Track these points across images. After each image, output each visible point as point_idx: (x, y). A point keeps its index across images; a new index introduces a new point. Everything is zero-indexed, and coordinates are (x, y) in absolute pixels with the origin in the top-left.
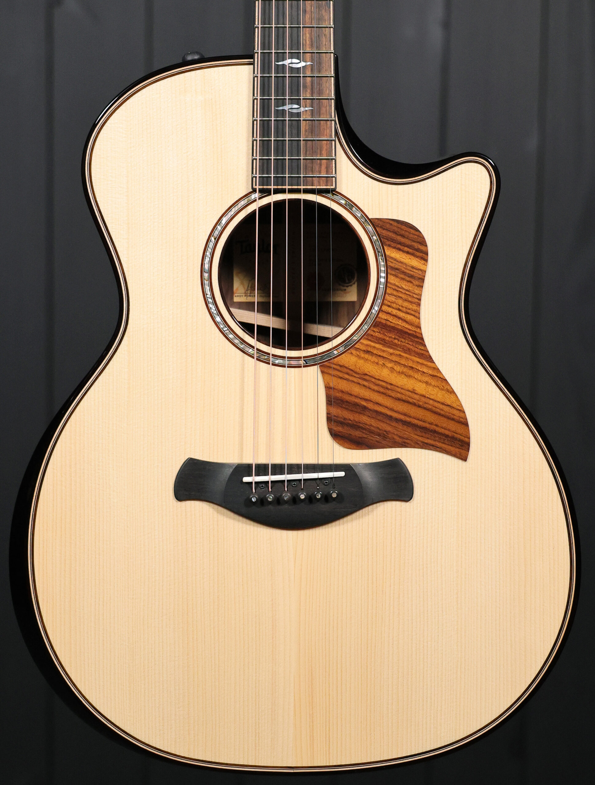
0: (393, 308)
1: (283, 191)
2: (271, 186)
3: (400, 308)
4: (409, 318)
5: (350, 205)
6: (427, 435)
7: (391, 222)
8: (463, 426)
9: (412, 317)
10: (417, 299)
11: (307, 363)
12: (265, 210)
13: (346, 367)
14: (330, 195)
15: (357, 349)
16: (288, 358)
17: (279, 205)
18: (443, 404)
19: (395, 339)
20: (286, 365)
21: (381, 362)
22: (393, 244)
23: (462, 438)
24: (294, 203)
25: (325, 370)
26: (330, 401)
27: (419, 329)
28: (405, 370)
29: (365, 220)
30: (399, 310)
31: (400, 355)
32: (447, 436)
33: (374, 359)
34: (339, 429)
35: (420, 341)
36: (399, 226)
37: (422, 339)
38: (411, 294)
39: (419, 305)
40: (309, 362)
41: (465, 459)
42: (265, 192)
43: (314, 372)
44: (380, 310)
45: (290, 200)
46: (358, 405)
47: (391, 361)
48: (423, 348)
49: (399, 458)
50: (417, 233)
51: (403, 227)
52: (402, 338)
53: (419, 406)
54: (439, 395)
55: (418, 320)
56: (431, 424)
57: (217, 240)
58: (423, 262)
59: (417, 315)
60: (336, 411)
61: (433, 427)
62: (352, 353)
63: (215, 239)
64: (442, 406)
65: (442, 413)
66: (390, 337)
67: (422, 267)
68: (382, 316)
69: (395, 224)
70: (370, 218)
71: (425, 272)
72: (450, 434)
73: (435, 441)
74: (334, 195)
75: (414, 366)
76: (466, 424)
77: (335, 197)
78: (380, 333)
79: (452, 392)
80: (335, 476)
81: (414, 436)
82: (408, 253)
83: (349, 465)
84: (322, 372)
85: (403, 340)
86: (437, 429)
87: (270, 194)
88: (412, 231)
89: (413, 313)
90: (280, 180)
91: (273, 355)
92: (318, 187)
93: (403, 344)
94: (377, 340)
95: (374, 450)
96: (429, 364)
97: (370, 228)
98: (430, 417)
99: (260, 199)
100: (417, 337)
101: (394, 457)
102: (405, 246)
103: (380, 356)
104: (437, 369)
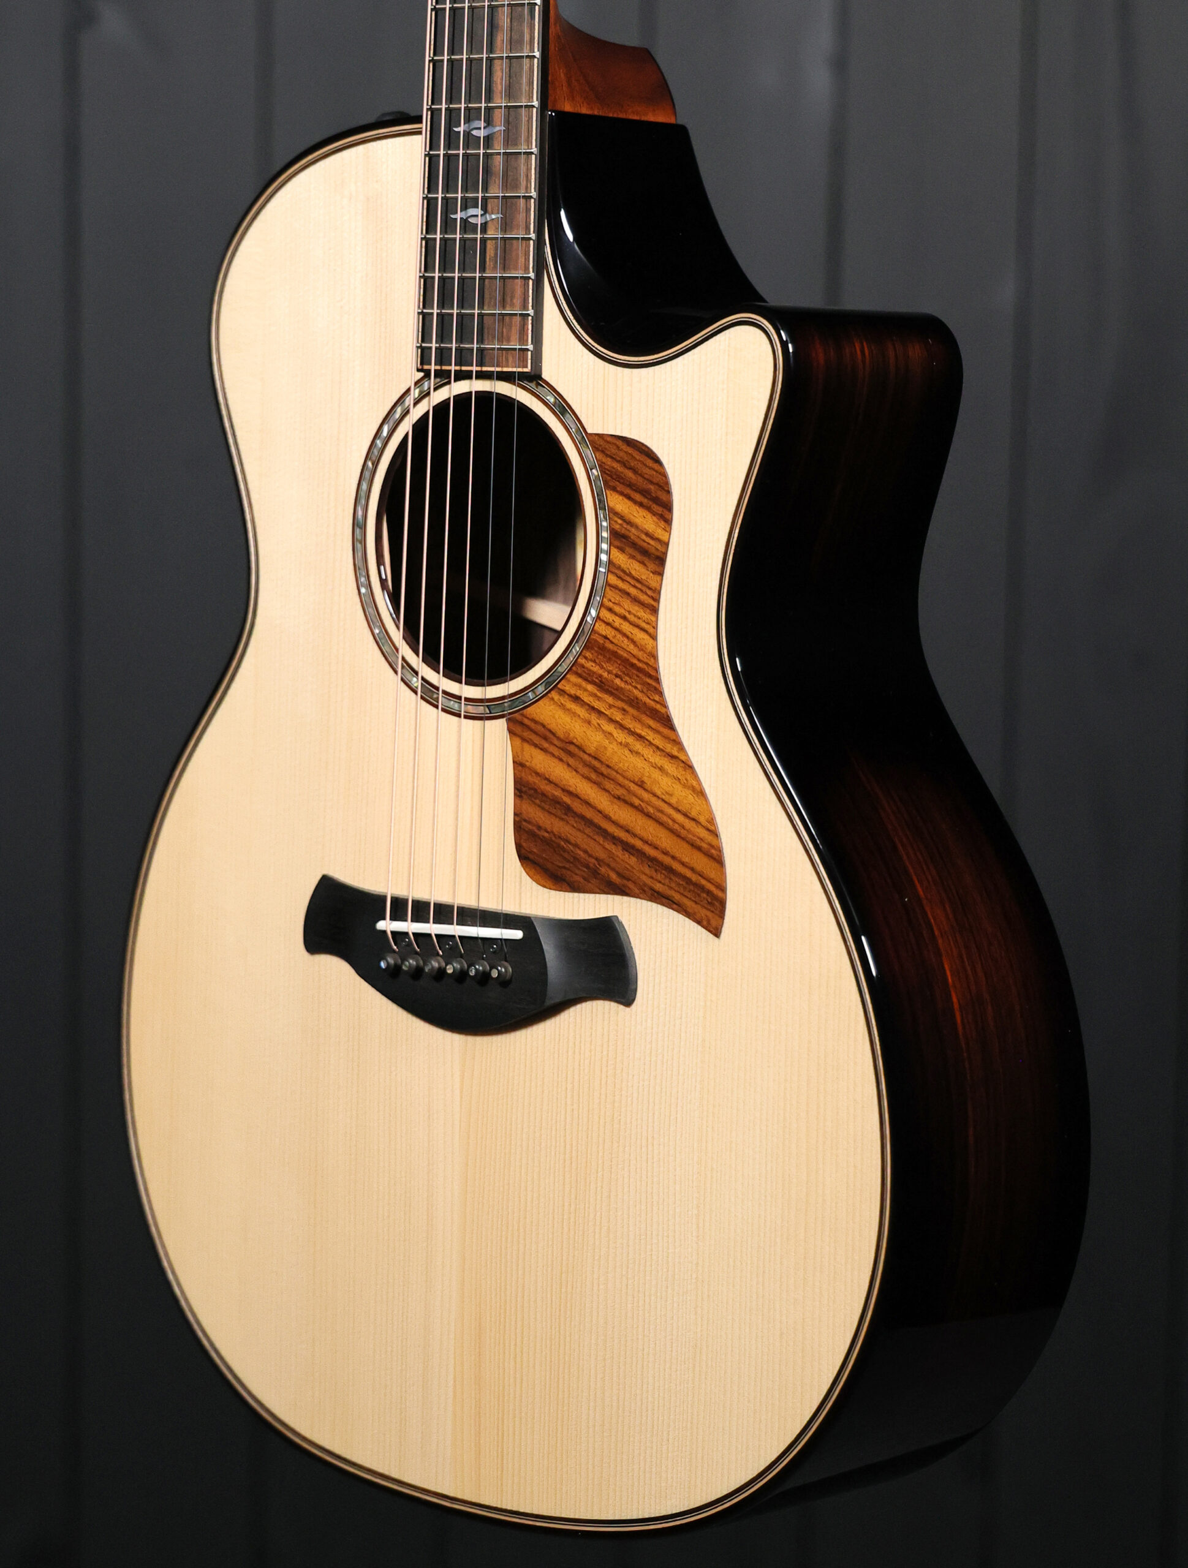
0: (616, 614)
1: (467, 376)
2: (451, 365)
3: (627, 615)
4: (639, 635)
5: (562, 408)
6: (659, 877)
7: (619, 443)
8: (715, 865)
9: (646, 637)
10: (652, 598)
11: (490, 713)
12: (441, 409)
13: (544, 726)
14: (533, 385)
15: (563, 692)
16: (467, 699)
17: (462, 400)
18: (685, 815)
19: (617, 676)
20: (463, 714)
21: (594, 718)
22: (620, 487)
23: (712, 888)
24: (484, 398)
25: (518, 729)
26: (523, 789)
27: (652, 659)
28: (630, 740)
29: (582, 436)
30: (624, 618)
31: (624, 710)
32: (688, 881)
33: (582, 712)
34: (533, 848)
35: (654, 684)
36: (630, 450)
37: (657, 680)
38: (644, 589)
39: (655, 611)
40: (489, 710)
41: (717, 933)
42: (444, 378)
43: (498, 728)
44: (598, 617)
45: (478, 394)
46: (558, 803)
47: (611, 720)
48: (657, 698)
49: (616, 917)
50: (656, 466)
51: (637, 455)
52: (628, 675)
53: (648, 816)
54: (681, 795)
55: (651, 641)
56: (666, 853)
57: (376, 465)
58: (662, 524)
59: (651, 630)
60: (535, 814)
61: (667, 860)
62: (552, 699)
63: (373, 464)
64: (679, 818)
65: (683, 833)
66: (609, 672)
67: (660, 533)
68: (601, 628)
69: (624, 447)
70: (589, 431)
71: (667, 544)
72: (694, 878)
73: (671, 888)
74: (539, 387)
75: (643, 734)
76: (718, 860)
77: (540, 391)
78: (594, 662)
79: (701, 793)
80: (505, 937)
81: (643, 873)
82: (641, 505)
83: (529, 918)
84: (510, 731)
85: (627, 678)
86: (676, 866)
87: (449, 383)
88: (650, 463)
89: (644, 625)
90: (463, 357)
91: (444, 692)
92: (520, 370)
93: (629, 687)
94: (589, 674)
95: (582, 895)
96: (666, 731)
97: (589, 453)
98: (665, 840)
99: (435, 389)
100: (650, 676)
101: (610, 914)
102: (636, 491)
103: (593, 708)
104: (677, 743)
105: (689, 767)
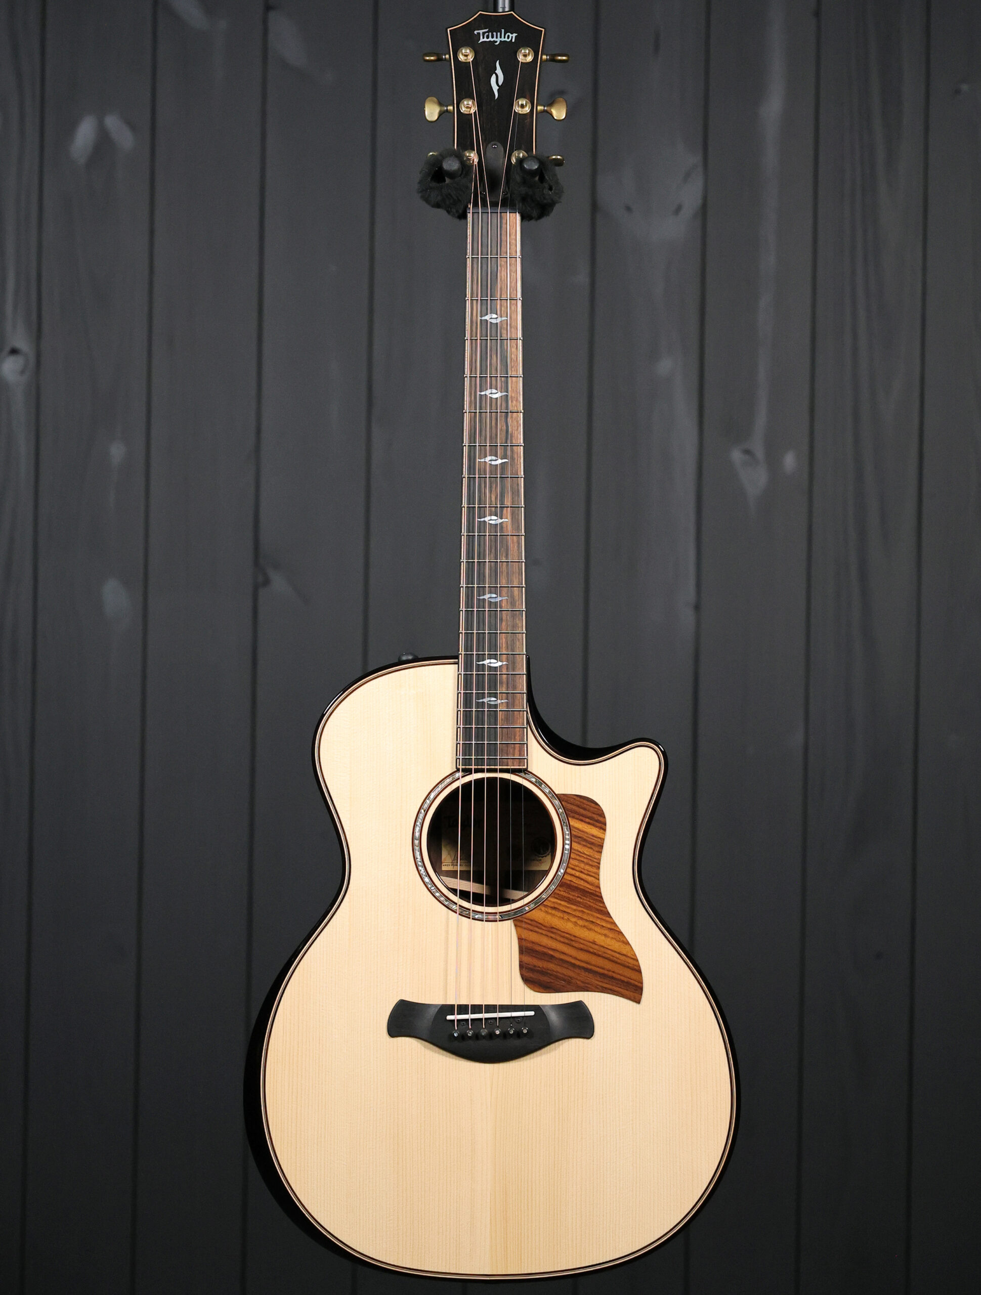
0: (576, 871)
1: (482, 771)
2: (472, 766)
3: (583, 870)
4: (590, 879)
5: (540, 783)
6: (606, 981)
7: (575, 797)
8: (637, 973)
9: (593, 878)
10: (597, 862)
11: (502, 918)
12: (466, 786)
13: (536, 922)
14: (522, 774)
15: (546, 906)
16: (486, 913)
17: (479, 782)
18: (619, 953)
19: (578, 897)
20: (484, 920)
21: (566, 916)
22: (577, 816)
23: (636, 983)
24: (492, 781)
25: (518, 924)
26: (523, 950)
27: (598, 889)
28: (586, 924)
29: (552, 795)
30: (581, 872)
31: (582, 911)
32: (623, 981)
33: (560, 914)
34: (529, 975)
35: (599, 899)
36: (582, 800)
37: (601, 897)
38: (592, 859)
39: (599, 868)
40: (504, 917)
41: (638, 1002)
42: (467, 772)
43: (509, 925)
44: (565, 872)
45: (488, 778)
46: (546, 954)
47: (575, 916)
48: (601, 905)
49: (581, 1001)
50: (597, 807)
51: (585, 801)
52: (584, 896)
53: (599, 956)
54: (616, 946)
55: (597, 881)
56: (609, 971)
57: (426, 812)
58: (602, 831)
59: (597, 876)
60: (527, 959)
61: (610, 974)
62: (541, 909)
63: (424, 811)
64: (618, 955)
65: (619, 961)
66: (573, 896)
67: (601, 835)
68: (567, 877)
69: (578, 799)
70: (557, 793)
71: (604, 839)
72: (626, 980)
73: (613, 985)
74: (526, 774)
75: (594, 921)
76: (640, 971)
77: (527, 776)
78: (565, 891)
79: (627, 943)
80: (526, 1015)
81: (594, 981)
82: (589, 823)
83: (538, 1005)
84: (515, 925)
85: (585, 898)
86: (614, 975)
87: (471, 773)
88: (593, 805)
89: (593, 875)
90: (479, 762)
91: (473, 911)
92: (512, 767)
93: (585, 901)
94: (562, 897)
95: (560, 994)
96: (608, 919)
97: (557, 802)
98: (608, 965)
99: (462, 777)
100: (597, 896)
101: (578, 1000)
102: (586, 818)
103: (565, 912)
104: (614, 923)
105: (620, 933)
